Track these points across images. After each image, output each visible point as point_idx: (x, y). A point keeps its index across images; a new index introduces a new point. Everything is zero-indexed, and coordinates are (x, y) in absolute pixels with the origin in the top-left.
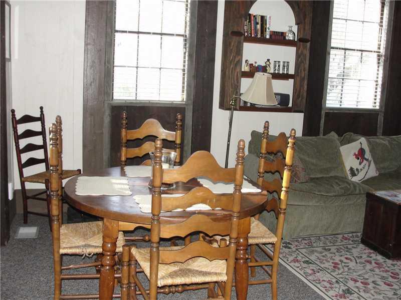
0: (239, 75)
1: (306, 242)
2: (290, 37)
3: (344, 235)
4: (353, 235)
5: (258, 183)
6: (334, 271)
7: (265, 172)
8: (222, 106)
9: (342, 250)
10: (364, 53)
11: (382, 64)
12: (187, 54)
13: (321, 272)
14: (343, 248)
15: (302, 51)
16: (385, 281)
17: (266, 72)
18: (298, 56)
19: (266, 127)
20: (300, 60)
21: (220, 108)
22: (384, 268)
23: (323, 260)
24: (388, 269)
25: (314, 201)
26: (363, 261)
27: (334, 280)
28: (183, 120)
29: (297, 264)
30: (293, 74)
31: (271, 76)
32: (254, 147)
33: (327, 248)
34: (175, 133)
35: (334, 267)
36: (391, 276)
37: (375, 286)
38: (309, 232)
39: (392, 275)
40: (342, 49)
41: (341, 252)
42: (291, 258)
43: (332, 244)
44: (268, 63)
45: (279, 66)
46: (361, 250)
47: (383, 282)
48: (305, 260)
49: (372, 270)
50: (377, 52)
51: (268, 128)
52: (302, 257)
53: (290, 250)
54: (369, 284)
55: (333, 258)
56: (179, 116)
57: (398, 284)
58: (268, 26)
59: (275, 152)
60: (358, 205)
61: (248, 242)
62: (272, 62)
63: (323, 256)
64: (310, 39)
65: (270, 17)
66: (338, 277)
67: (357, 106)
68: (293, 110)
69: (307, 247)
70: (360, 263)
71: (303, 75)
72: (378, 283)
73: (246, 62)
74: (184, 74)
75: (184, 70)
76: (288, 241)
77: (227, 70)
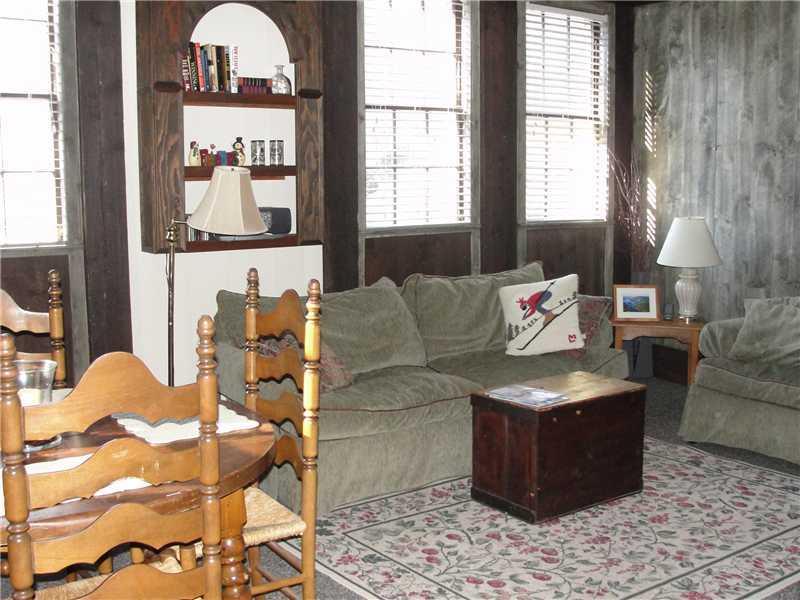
0: (179, 177)
1: (360, 514)
2: (280, 88)
3: (436, 487)
4: (452, 485)
5: (247, 406)
6: (429, 568)
7: (261, 379)
8: (149, 245)
9: (437, 521)
10: (432, 114)
11: (467, 133)
12: (61, 136)
13: (404, 576)
14: (439, 516)
15: (307, 116)
16: (533, 571)
17: (236, 165)
18: (301, 126)
19: (254, 283)
20: (304, 134)
21: (143, 250)
22: (526, 544)
23: (404, 548)
24: (535, 545)
25: (367, 428)
26: (482, 536)
27: (434, 589)
28: (64, 284)
29: (351, 567)
30: (294, 164)
31: (249, 172)
32: (228, 324)
33: (406, 520)
34: (47, 314)
35: (429, 559)
36: (543, 559)
37: (518, 585)
38: (365, 492)
39: (545, 556)
40: (388, 108)
41: (437, 524)
42: (336, 556)
43: (414, 511)
44: (239, 146)
45: (262, 150)
46: (476, 514)
47: (530, 573)
48: (366, 554)
49: (504, 554)
50: (456, 110)
51: (257, 283)
52: (359, 549)
53: (330, 537)
54: (504, 584)
55: (424, 539)
56: (54, 276)
57: (560, 572)
58: (232, 68)
59: (277, 336)
60: (457, 421)
61: (243, 542)
62: (247, 143)
63: (403, 540)
64: (321, 89)
65: (236, 48)
66: (439, 579)
67: (427, 220)
68: (300, 240)
69: (365, 524)
70: (477, 541)
71: (314, 166)
72: (520, 578)
73: (192, 147)
74: (58, 183)
75: (57, 174)
76: (323, 519)
77: (153, 167)
